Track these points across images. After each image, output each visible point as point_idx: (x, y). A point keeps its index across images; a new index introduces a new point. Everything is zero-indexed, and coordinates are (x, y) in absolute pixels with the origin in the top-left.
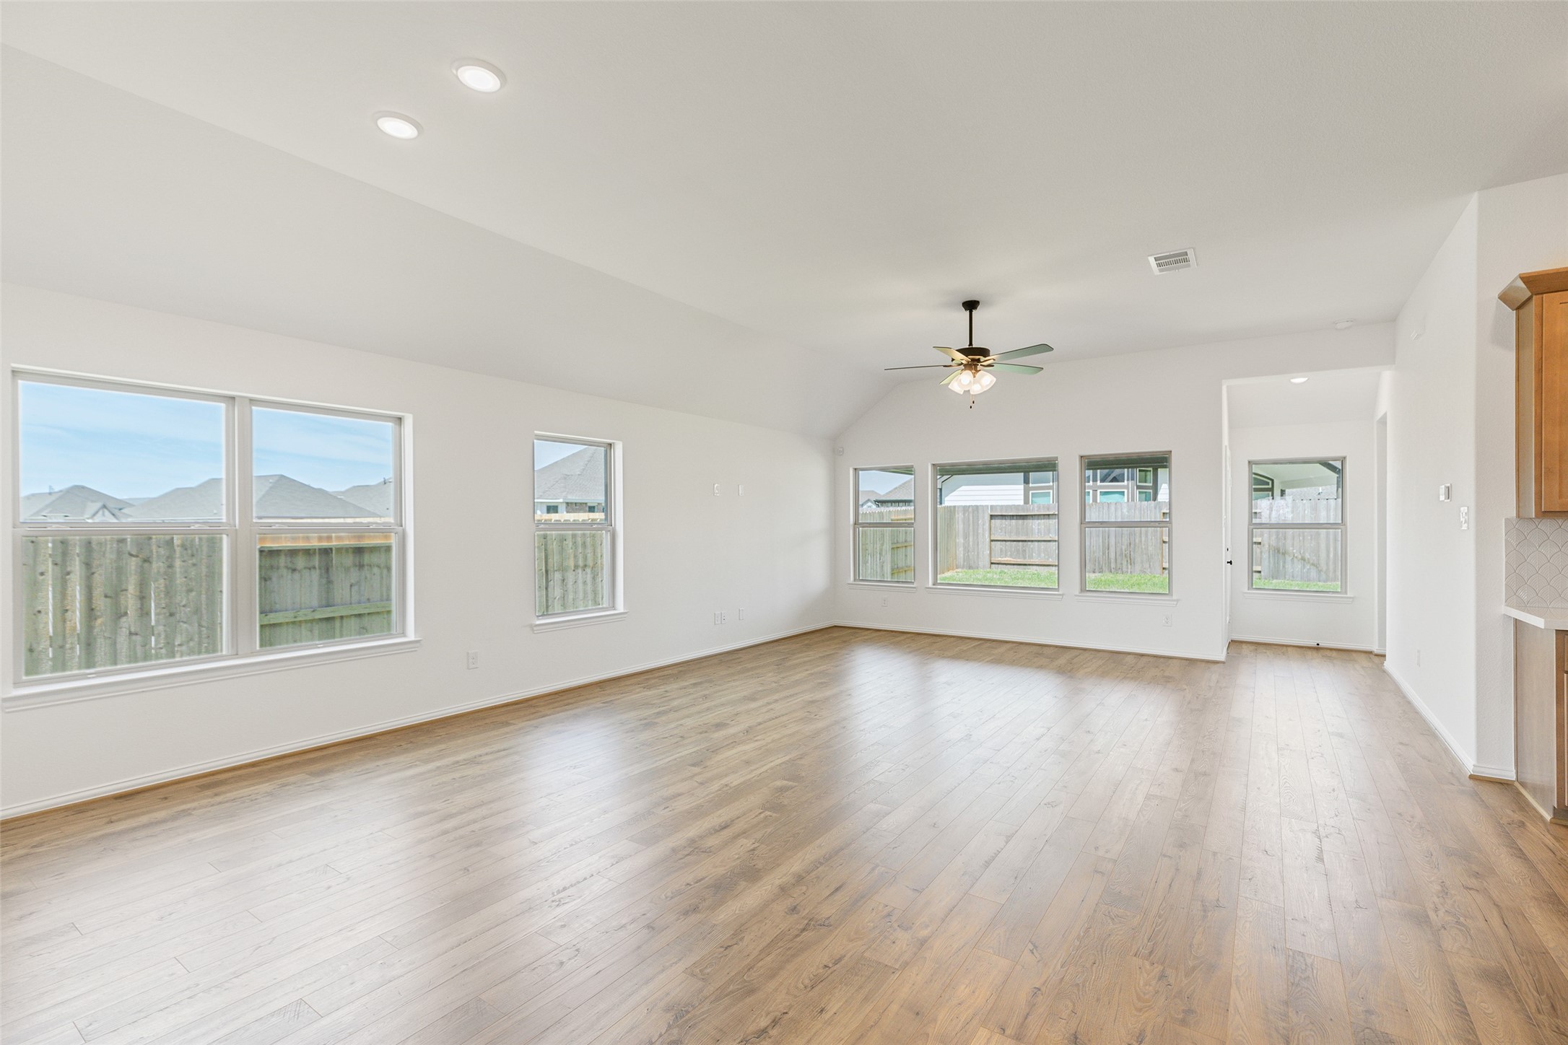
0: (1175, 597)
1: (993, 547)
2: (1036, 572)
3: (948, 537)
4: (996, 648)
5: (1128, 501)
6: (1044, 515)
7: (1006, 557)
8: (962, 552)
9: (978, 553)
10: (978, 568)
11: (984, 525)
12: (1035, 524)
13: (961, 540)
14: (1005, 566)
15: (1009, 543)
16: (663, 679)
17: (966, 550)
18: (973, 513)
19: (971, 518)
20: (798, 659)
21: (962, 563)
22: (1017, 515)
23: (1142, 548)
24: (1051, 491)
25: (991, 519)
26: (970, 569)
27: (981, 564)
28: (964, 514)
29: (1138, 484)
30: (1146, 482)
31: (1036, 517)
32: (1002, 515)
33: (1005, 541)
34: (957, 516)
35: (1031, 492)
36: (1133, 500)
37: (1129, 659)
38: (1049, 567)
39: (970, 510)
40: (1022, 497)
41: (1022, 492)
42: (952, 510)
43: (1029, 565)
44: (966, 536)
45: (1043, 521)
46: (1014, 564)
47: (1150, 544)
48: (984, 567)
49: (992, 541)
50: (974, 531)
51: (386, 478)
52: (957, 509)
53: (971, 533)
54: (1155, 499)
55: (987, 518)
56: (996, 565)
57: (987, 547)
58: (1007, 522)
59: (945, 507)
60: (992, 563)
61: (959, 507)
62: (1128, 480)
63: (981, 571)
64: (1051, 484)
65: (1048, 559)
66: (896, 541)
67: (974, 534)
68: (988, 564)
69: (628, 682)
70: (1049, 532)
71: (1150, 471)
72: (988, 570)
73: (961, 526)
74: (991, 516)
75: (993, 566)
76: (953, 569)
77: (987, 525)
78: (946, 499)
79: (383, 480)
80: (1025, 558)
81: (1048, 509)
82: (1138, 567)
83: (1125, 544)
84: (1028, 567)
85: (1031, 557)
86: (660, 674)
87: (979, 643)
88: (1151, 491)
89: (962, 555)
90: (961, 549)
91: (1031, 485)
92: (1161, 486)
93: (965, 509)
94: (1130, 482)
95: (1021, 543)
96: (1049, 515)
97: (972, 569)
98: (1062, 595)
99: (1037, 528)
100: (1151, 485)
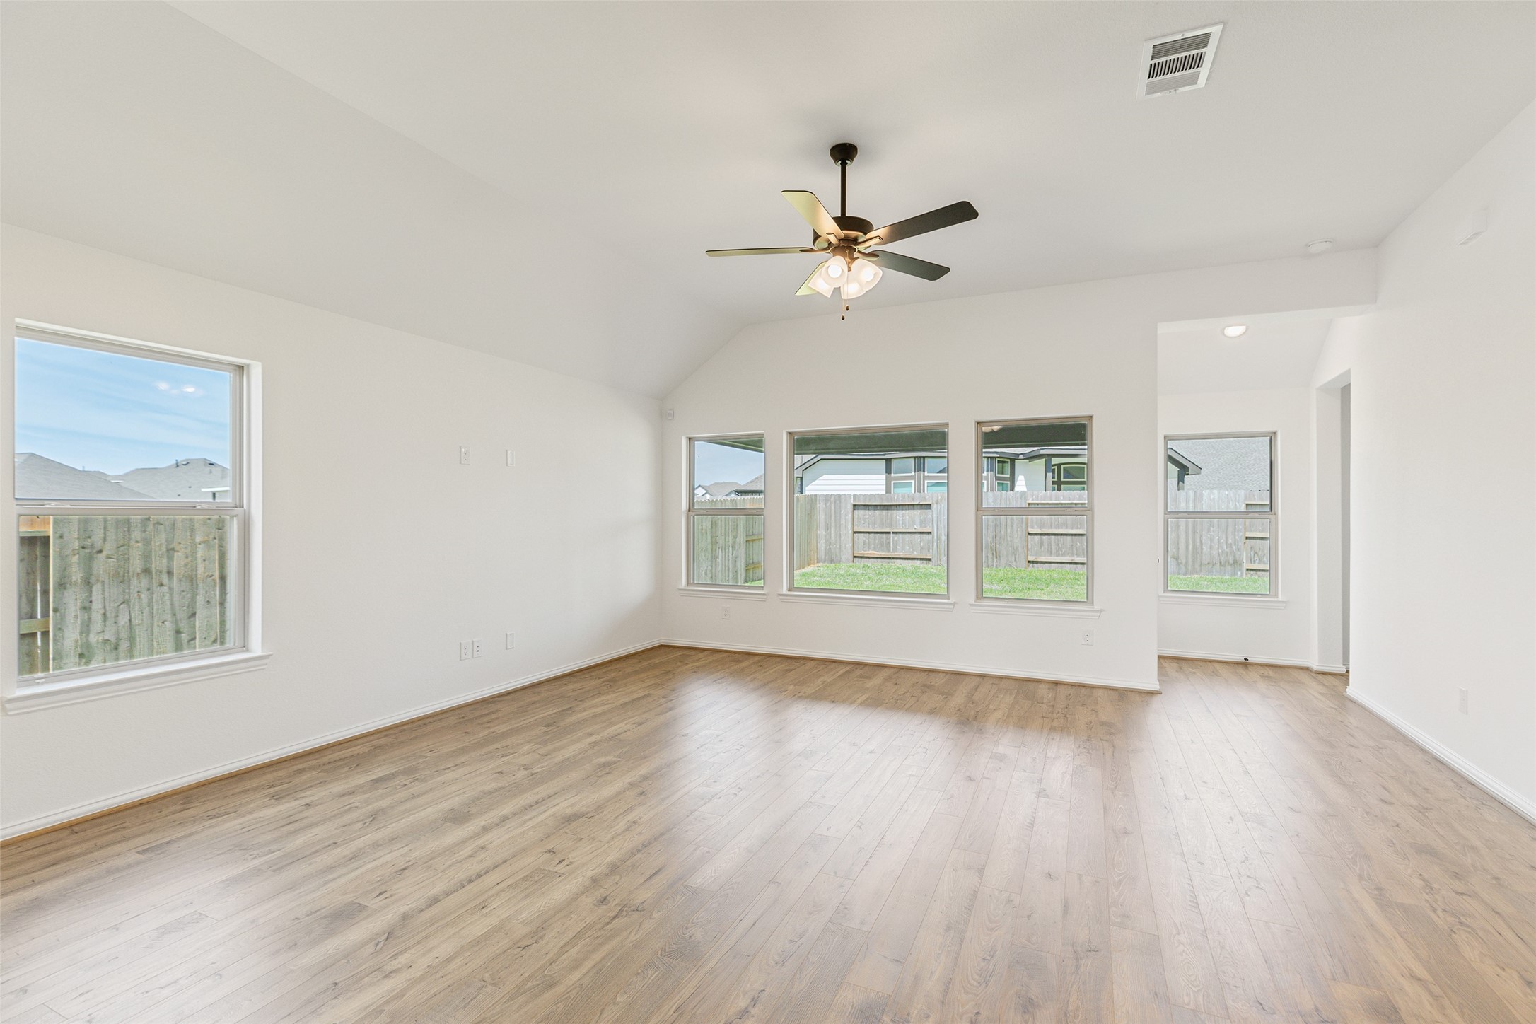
0: (1097, 607)
1: (856, 539)
2: (900, 566)
3: (808, 529)
4: (869, 678)
5: (987, 491)
6: (909, 505)
7: (869, 549)
8: (824, 545)
9: (840, 546)
10: (840, 561)
11: (846, 515)
12: (899, 515)
13: (822, 532)
14: (868, 559)
15: (873, 535)
16: (325, 771)
17: (828, 542)
18: (835, 502)
19: (833, 508)
20: (585, 710)
21: (823, 557)
22: (880, 505)
23: (1007, 540)
24: (913, 481)
25: (854, 509)
26: (831, 563)
27: (843, 558)
28: (826, 504)
29: (997, 475)
30: (1003, 473)
31: (901, 507)
32: (864, 505)
33: (869, 532)
34: (818, 505)
35: (892, 482)
36: (992, 490)
37: (1043, 690)
38: (914, 561)
39: (832, 499)
40: (884, 488)
41: (884, 482)
42: (813, 499)
43: (893, 558)
44: (828, 528)
45: (907, 511)
46: (877, 558)
47: (1016, 536)
48: (847, 561)
49: (855, 532)
50: (835, 522)
51: (179, 460)
52: (818, 499)
53: (833, 524)
54: (1012, 489)
55: (850, 508)
56: (859, 559)
57: (850, 539)
58: (871, 512)
59: (805, 496)
60: (855, 557)
61: (820, 496)
62: (987, 471)
63: (843, 565)
64: (913, 474)
65: (913, 552)
66: (751, 534)
67: (836, 526)
68: (850, 557)
69: (254, 783)
70: (914, 524)
71: (1008, 462)
72: (851, 564)
73: (823, 517)
74: (854, 505)
75: (856, 559)
76: (814, 564)
77: (850, 515)
78: (807, 488)
79: (175, 462)
80: (889, 551)
81: (913, 499)
82: (1003, 561)
83: (991, 536)
84: (893, 560)
85: (895, 550)
86: (325, 760)
87: (845, 670)
88: (1009, 482)
89: (823, 548)
90: (823, 541)
91: (893, 475)
92: (1018, 478)
93: (827, 498)
94: (989, 473)
95: (884, 535)
96: (914, 505)
97: (834, 563)
98: (954, 604)
99: (902, 519)
100: (1009, 476)
